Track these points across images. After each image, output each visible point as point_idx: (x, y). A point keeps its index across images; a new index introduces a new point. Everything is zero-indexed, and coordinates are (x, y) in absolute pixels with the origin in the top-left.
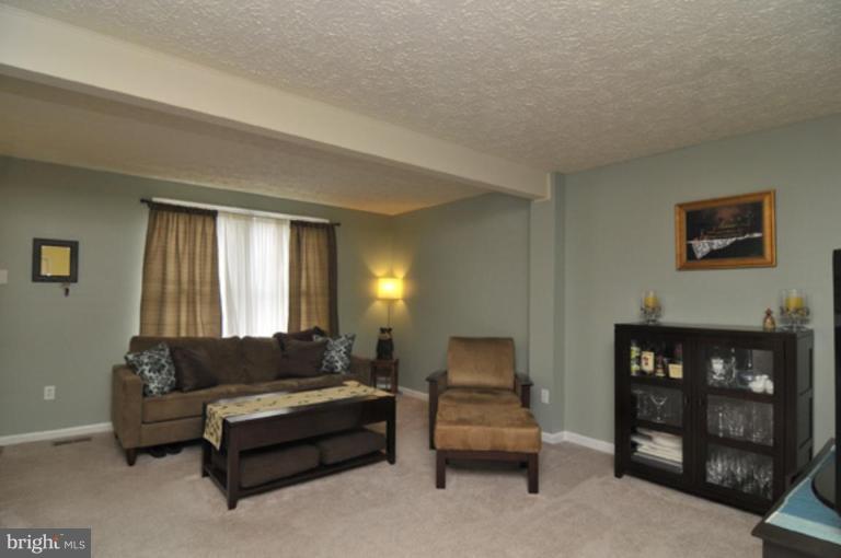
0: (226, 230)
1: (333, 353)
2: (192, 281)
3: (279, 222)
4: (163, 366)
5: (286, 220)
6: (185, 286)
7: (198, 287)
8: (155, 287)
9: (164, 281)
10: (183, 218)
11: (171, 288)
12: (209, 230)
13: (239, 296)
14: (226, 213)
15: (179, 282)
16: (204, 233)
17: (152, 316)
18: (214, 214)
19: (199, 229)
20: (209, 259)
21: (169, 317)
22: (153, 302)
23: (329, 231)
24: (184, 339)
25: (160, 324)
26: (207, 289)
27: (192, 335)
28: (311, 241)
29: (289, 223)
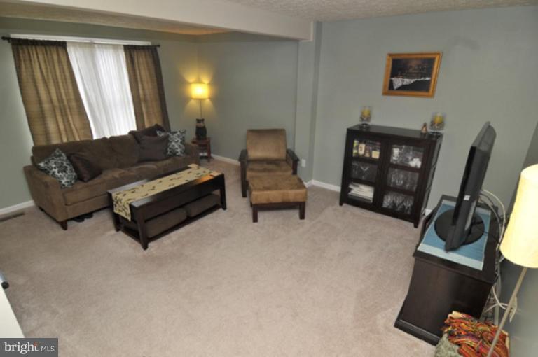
0: (76, 57)
1: (173, 143)
2: (60, 100)
3: (115, 47)
4: (66, 167)
5: (120, 45)
6: (56, 103)
7: (66, 103)
8: (34, 108)
9: (40, 102)
10: (40, 50)
11: (46, 106)
12: (63, 59)
13: (99, 108)
14: (74, 44)
15: (51, 101)
16: (59, 61)
17: (39, 129)
18: (63, 45)
19: (55, 57)
20: (69, 81)
21: (52, 127)
22: (36, 119)
23: (152, 51)
24: (66, 143)
25: (47, 134)
26: (74, 104)
27: (71, 140)
28: (142, 61)
29: (123, 47)
